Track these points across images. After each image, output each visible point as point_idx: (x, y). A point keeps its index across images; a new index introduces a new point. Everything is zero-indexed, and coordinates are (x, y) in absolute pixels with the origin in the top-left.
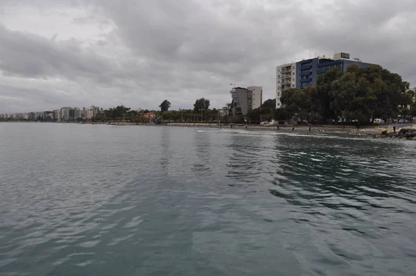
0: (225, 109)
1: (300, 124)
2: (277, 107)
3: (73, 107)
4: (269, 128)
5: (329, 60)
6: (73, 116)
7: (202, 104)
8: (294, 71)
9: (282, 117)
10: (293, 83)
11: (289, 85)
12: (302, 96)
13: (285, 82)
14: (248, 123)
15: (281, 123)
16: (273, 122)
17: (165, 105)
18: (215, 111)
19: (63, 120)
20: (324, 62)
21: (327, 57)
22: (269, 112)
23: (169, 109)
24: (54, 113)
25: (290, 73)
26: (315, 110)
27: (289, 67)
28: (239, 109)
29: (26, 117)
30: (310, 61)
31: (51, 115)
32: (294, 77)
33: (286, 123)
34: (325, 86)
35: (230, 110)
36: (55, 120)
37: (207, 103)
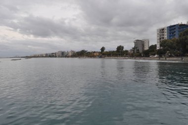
0: (131, 50)
1: (170, 56)
2: (158, 48)
3: (63, 51)
4: (154, 59)
5: (185, 25)
6: (63, 55)
7: (120, 48)
8: (166, 31)
9: (161, 53)
10: (166, 37)
11: (163, 38)
12: (171, 43)
13: (162, 36)
14: (143, 56)
15: (160, 56)
16: (156, 56)
17: (103, 49)
18: (127, 51)
19: (59, 57)
20: (182, 26)
21: (183, 23)
22: (154, 51)
23: (105, 51)
24: (55, 53)
25: (164, 32)
26: (178, 50)
27: (163, 29)
28: (138, 50)
29: (44, 56)
30: (175, 26)
31: (54, 54)
32: (166, 34)
33: (163, 56)
34: (184, 37)
35: (134, 51)
36: (56, 57)
37: (123, 47)
